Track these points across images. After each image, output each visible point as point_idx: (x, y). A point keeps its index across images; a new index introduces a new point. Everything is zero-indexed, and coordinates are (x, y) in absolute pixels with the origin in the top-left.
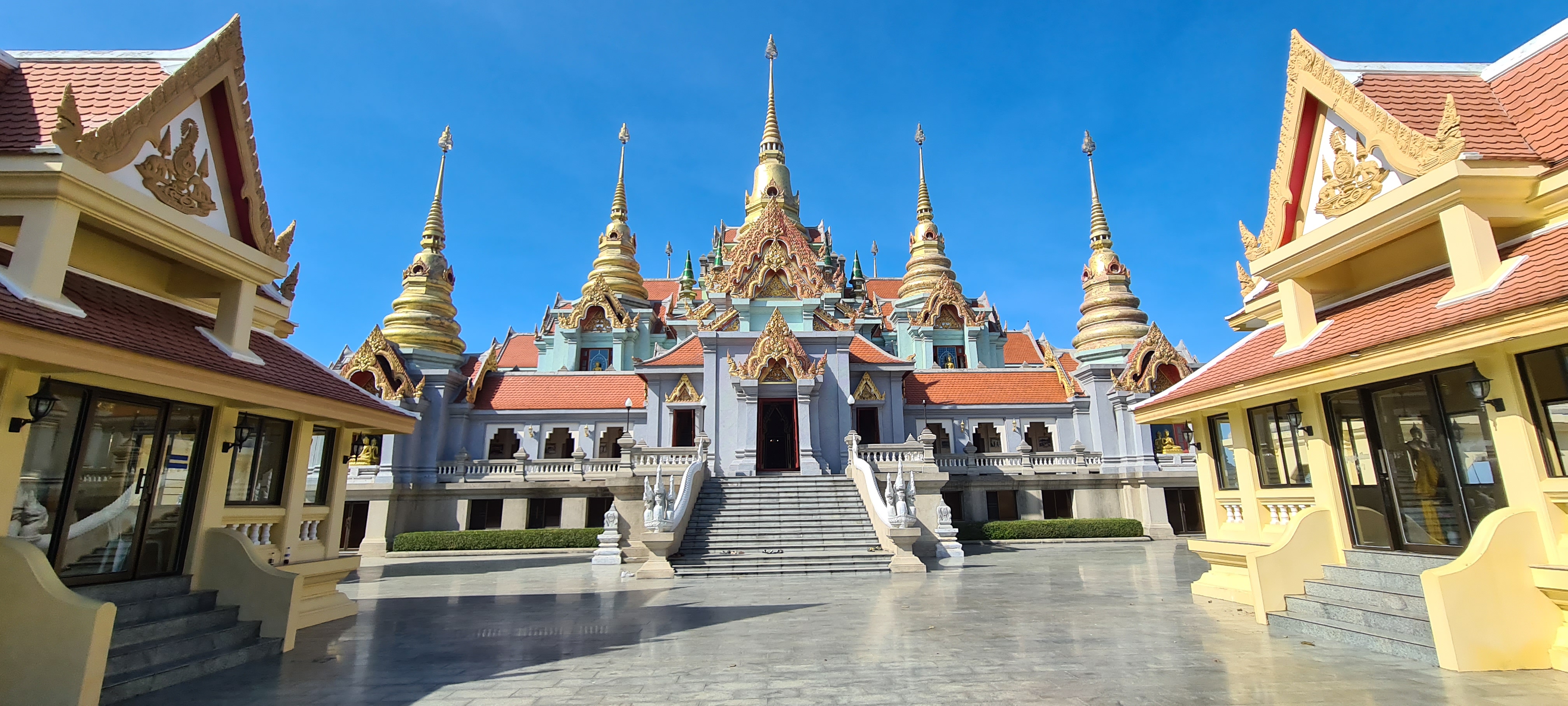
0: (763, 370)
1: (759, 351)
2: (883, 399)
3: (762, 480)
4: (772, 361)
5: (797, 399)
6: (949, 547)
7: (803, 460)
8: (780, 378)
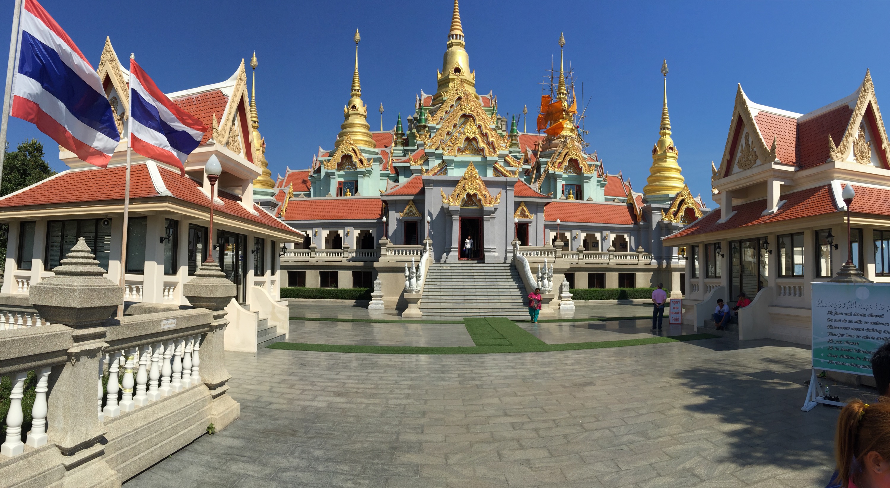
0: (464, 200)
1: (460, 189)
2: (532, 218)
3: (463, 265)
4: (468, 195)
5: (483, 218)
6: (567, 304)
7: (486, 254)
8: (472, 205)
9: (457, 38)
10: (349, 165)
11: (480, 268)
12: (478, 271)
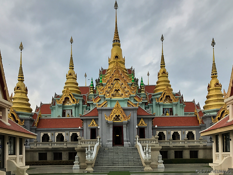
0: (114, 118)
1: (113, 113)
2: (146, 125)
3: (114, 148)
4: (116, 116)
5: (123, 126)
6: (161, 165)
7: (124, 143)
8: (118, 120)
9: (116, 42)
10: (68, 102)
11: (121, 149)
12: (120, 151)
